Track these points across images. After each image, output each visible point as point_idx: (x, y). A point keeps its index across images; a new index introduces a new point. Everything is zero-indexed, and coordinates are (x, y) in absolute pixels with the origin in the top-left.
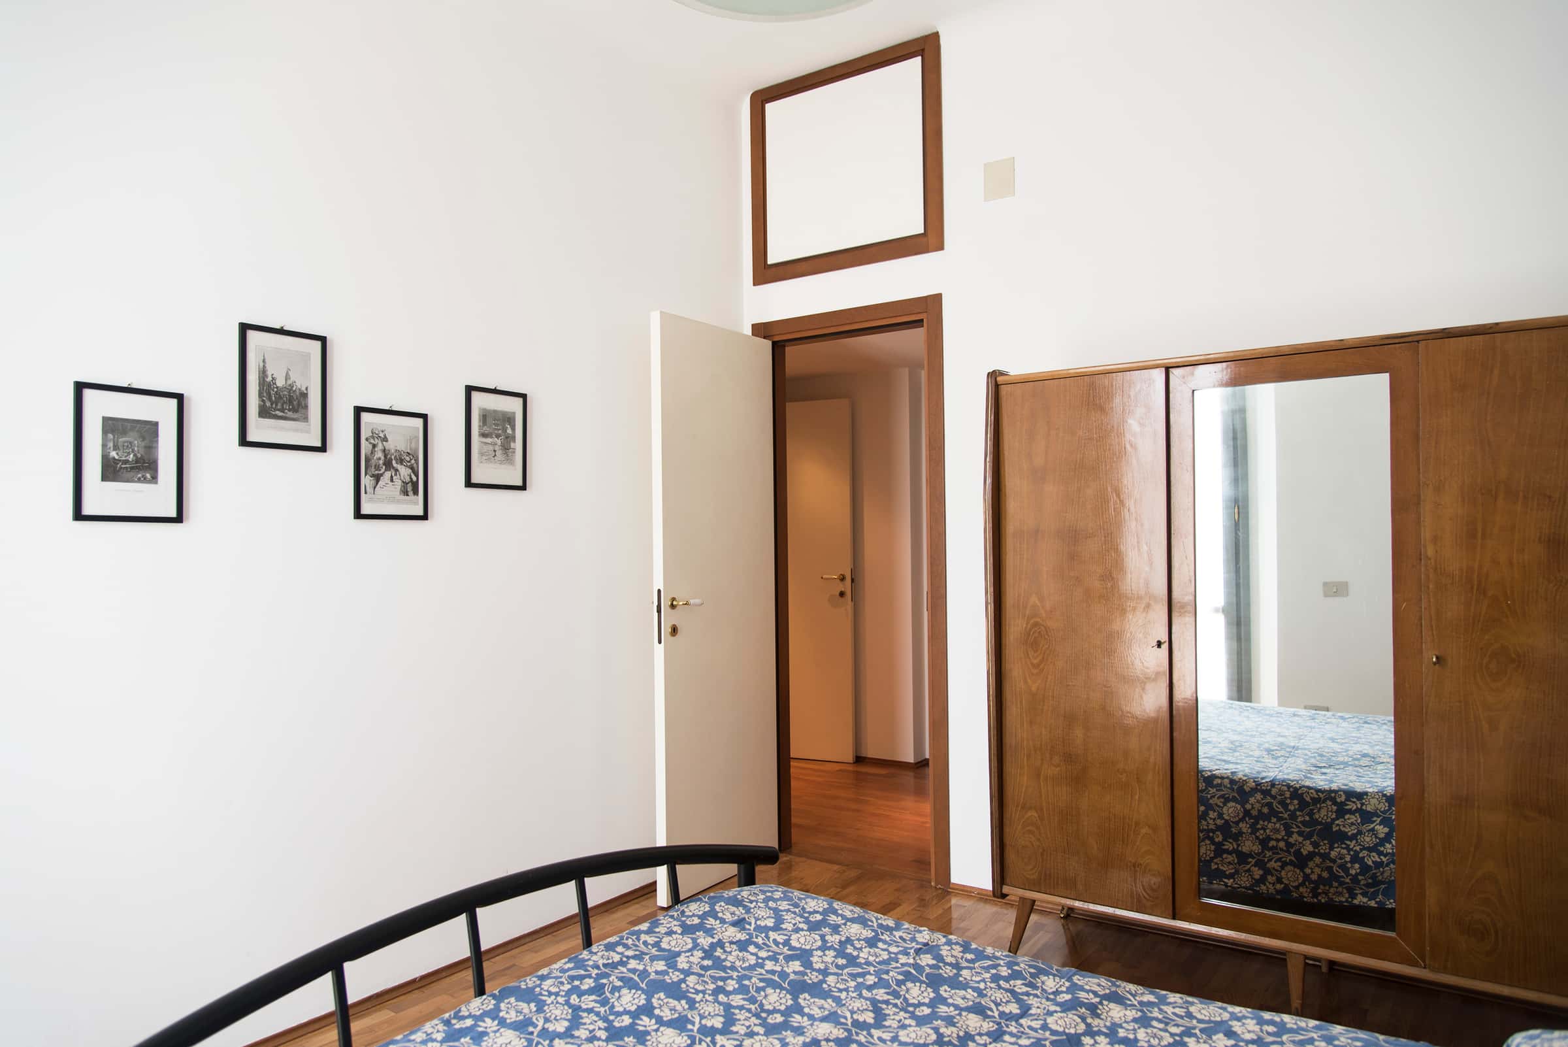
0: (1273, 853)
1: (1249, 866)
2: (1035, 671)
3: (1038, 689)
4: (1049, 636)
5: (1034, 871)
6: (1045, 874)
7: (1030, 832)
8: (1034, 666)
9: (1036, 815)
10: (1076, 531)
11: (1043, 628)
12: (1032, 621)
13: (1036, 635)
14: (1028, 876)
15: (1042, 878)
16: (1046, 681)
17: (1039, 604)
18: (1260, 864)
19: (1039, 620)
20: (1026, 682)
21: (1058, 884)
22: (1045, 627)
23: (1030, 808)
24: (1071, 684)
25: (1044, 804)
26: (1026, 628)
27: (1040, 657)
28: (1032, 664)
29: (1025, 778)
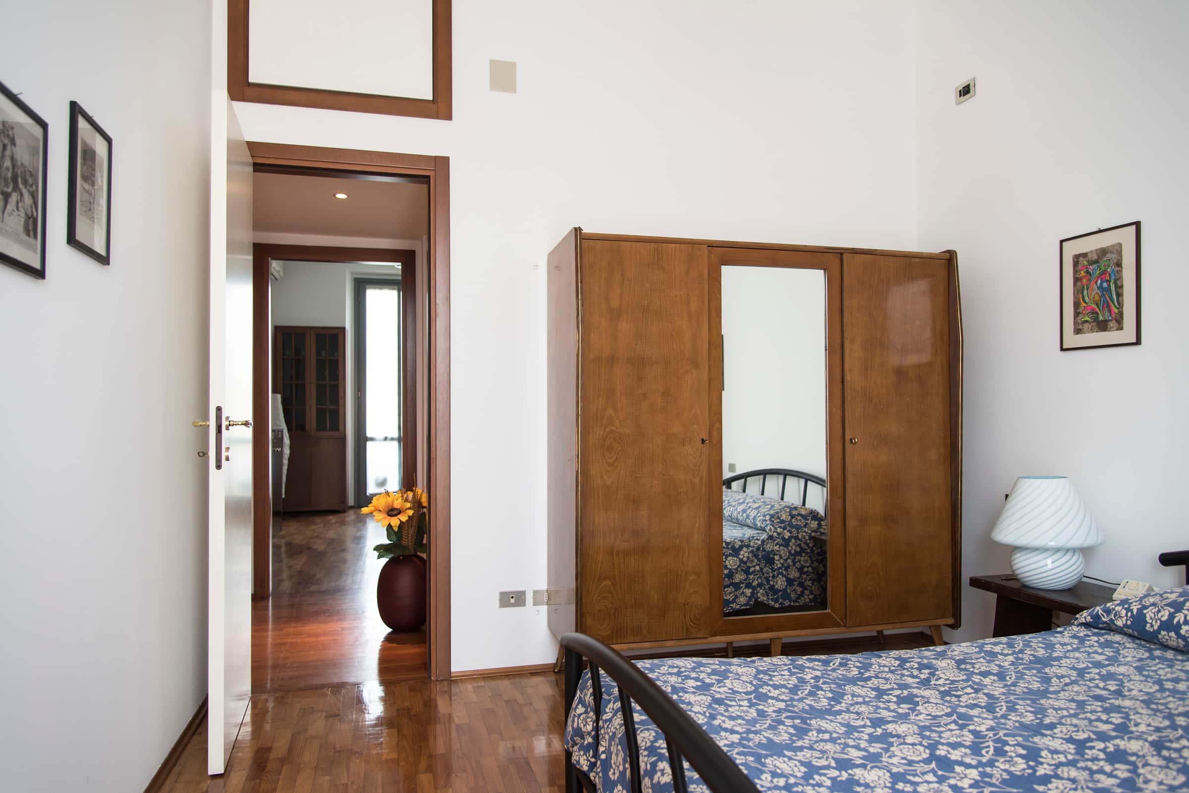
0: (754, 575)
1: (742, 590)
2: (610, 469)
3: (613, 482)
4: (621, 440)
5: (608, 628)
6: (617, 628)
7: (605, 598)
8: (610, 465)
9: (609, 583)
10: (643, 358)
11: (617, 434)
12: (608, 430)
13: (612, 440)
14: (603, 634)
15: (615, 631)
16: (619, 476)
17: (614, 415)
18: (749, 586)
19: (613, 428)
20: (602, 478)
21: (627, 633)
22: (619, 433)
23: (605, 579)
24: (639, 476)
25: (617, 573)
26: (603, 435)
27: (615, 457)
28: (608, 463)
29: (601, 555)
